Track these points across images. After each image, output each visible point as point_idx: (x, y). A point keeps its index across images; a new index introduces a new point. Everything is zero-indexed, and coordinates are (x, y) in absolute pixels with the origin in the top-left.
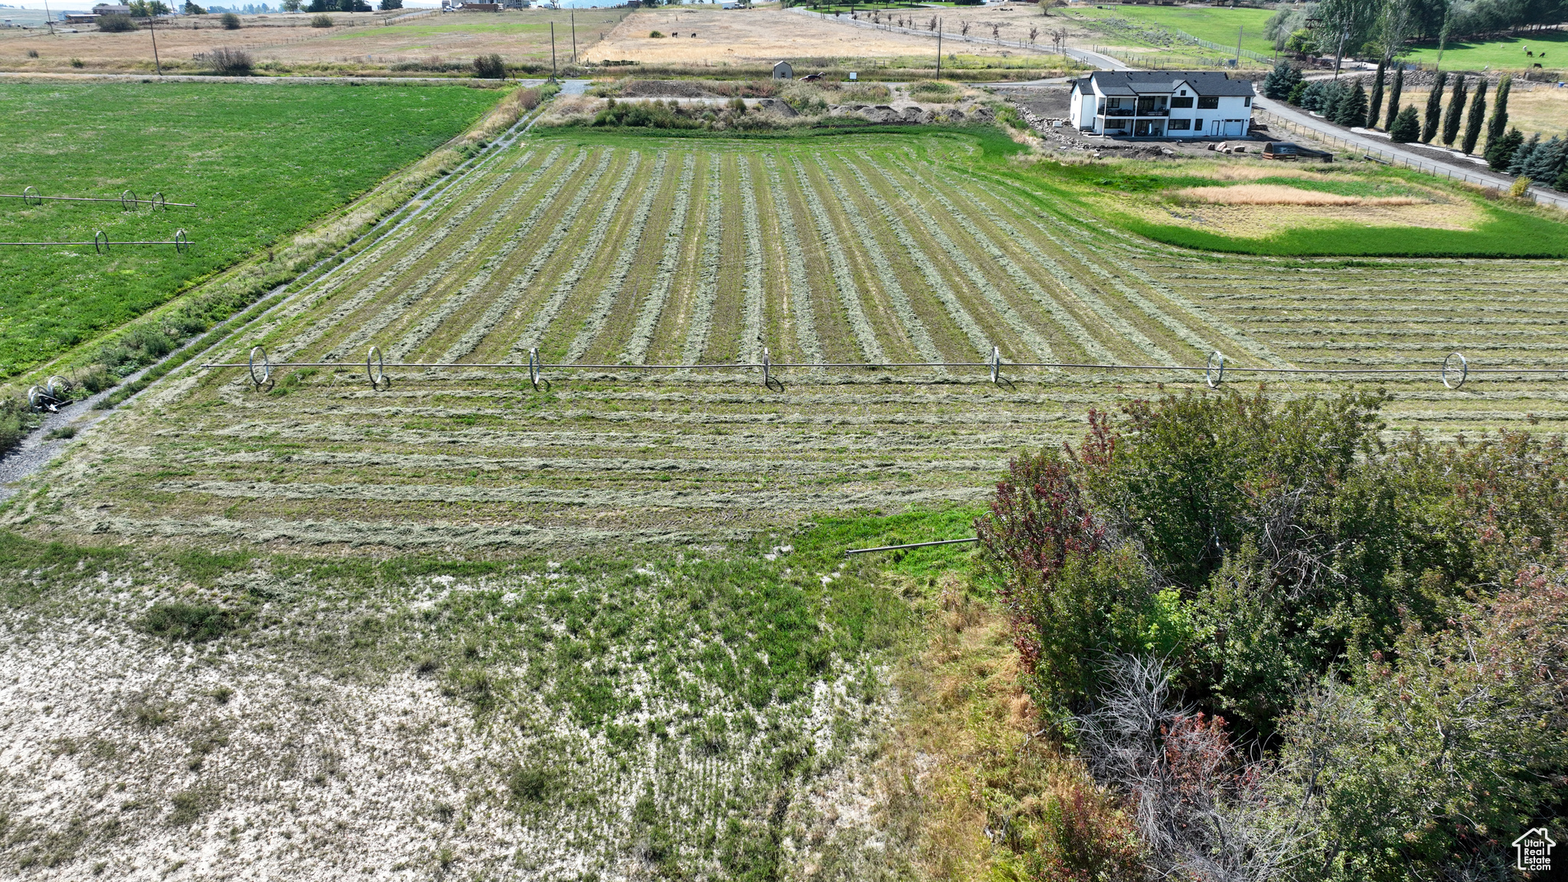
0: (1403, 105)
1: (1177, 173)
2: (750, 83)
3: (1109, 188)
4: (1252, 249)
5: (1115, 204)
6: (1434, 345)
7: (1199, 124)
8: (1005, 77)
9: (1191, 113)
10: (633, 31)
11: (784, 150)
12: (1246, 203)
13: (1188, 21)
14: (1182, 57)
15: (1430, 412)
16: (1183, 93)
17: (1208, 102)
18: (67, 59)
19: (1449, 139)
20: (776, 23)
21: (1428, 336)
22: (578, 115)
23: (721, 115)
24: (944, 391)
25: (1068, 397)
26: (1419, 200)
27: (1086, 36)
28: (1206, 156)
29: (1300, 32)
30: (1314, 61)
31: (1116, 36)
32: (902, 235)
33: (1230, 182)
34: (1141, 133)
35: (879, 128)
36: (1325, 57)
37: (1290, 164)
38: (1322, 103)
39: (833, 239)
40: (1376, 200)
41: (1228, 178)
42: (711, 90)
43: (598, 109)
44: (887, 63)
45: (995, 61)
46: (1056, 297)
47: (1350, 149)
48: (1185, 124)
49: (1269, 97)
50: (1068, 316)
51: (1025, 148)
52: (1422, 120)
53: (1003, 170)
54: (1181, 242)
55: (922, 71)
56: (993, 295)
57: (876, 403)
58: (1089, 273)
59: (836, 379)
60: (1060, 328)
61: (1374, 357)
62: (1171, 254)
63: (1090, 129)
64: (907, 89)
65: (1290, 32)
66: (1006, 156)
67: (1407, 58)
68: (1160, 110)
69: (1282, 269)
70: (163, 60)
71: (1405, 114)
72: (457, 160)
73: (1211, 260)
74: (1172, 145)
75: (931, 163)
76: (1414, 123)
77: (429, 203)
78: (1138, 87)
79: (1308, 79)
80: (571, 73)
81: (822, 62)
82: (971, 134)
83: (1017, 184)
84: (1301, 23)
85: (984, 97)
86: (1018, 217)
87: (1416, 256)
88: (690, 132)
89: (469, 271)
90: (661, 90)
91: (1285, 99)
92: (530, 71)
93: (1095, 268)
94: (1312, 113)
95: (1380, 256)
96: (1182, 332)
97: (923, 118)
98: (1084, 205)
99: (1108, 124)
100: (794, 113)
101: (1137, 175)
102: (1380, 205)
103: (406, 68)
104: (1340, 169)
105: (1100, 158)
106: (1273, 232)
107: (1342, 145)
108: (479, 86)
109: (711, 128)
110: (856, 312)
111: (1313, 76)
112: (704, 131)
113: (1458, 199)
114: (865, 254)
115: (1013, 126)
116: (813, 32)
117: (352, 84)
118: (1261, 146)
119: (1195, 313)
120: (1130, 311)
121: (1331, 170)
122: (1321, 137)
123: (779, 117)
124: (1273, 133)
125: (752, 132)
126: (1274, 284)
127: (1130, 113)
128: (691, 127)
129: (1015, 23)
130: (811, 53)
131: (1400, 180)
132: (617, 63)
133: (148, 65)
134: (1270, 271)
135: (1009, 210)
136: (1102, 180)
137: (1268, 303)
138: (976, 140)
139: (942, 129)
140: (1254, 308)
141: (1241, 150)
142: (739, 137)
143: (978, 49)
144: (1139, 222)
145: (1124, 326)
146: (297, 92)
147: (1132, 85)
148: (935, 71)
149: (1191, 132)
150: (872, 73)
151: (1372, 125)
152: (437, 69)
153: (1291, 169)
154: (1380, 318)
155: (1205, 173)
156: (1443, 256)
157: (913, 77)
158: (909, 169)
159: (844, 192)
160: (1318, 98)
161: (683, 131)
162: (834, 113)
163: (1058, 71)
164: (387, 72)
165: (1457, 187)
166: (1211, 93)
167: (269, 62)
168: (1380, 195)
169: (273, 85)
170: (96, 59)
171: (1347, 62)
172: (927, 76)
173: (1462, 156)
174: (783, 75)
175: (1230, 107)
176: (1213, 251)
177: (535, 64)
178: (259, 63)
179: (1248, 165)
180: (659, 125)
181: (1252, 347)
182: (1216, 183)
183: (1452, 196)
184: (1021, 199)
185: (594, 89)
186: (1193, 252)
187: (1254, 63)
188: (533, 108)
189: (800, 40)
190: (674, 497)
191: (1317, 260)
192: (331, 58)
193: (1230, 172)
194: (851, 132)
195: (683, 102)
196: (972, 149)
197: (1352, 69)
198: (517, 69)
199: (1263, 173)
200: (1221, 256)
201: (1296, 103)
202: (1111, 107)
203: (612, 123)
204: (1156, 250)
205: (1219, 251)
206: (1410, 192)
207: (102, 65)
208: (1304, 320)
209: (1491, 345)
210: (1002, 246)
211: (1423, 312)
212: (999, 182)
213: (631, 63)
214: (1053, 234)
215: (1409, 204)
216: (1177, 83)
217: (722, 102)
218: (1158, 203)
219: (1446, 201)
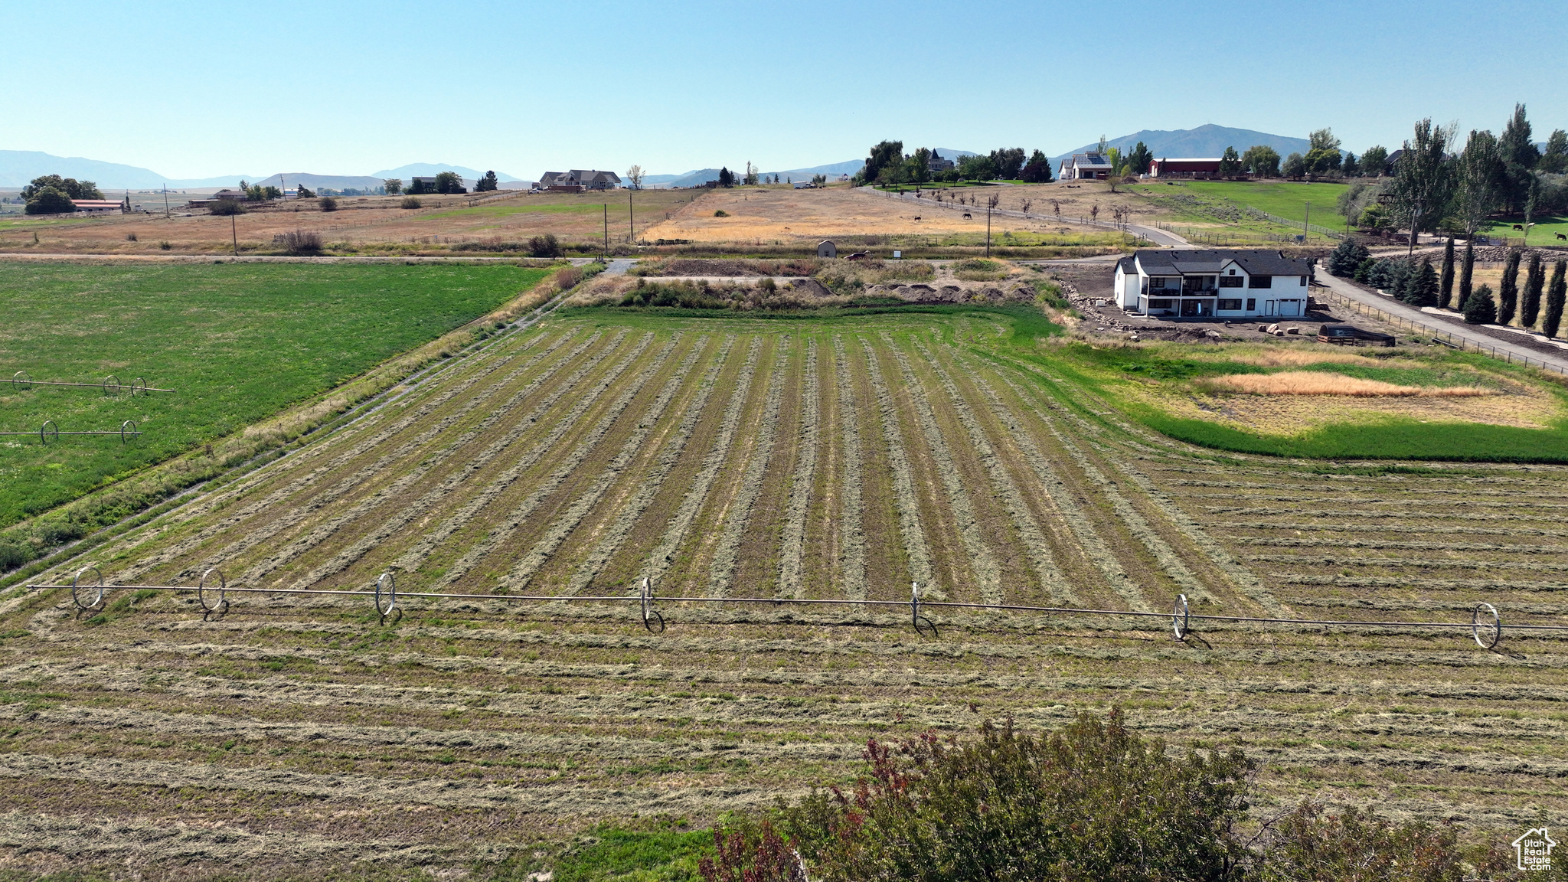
0: (1476, 284)
1: (1217, 359)
2: (793, 261)
3: (1138, 375)
4: (1280, 449)
5: (1140, 394)
6: (1472, 582)
7: (1251, 303)
8: (1058, 254)
9: (1243, 293)
10: (701, 211)
11: (805, 331)
12: (1287, 393)
13: (1260, 196)
14: (1248, 233)
15: (1449, 684)
16: (1232, 272)
17: (1261, 281)
18: (157, 242)
19: (1529, 321)
20: (841, 201)
21: (1468, 570)
22: (607, 295)
23: (750, 295)
24: (850, 635)
25: (993, 649)
26: (1488, 391)
27: (1151, 212)
28: (1255, 339)
29: (1372, 208)
30: (1389, 236)
31: (1183, 212)
32: (890, 429)
33: (1275, 368)
34: (1189, 313)
35: (911, 307)
36: (1400, 232)
37: (1346, 348)
38: (1390, 281)
39: (812, 433)
40: (1437, 390)
41: (1273, 363)
42: (752, 268)
43: (628, 289)
44: (940, 240)
45: (1050, 238)
46: (1033, 507)
47: (1417, 330)
48: (1236, 304)
49: (1334, 274)
50: (1037, 533)
51: (1059, 329)
52: (1498, 302)
53: (1031, 354)
54: (1199, 439)
55: (972, 249)
56: (961, 506)
57: (760, 651)
58: (1083, 477)
59: (731, 615)
60: (1022, 550)
61: (1394, 599)
62: (1185, 455)
63: (1134, 309)
64: (952, 267)
65: (1362, 208)
66: (1037, 339)
67: (1490, 233)
68: (1209, 289)
69: (1310, 475)
70: (241, 241)
71: (1478, 294)
72: (465, 342)
73: (1229, 462)
74: (1220, 326)
75: (954, 345)
76: (1490, 305)
77: (412, 388)
78: (1182, 266)
79: (1375, 256)
80: (622, 252)
81: (872, 240)
82: (1008, 314)
83: (1039, 370)
84: (1374, 199)
85: (1029, 274)
86: (1027, 409)
87: (1473, 460)
88: (715, 312)
89: (406, 468)
90: (702, 269)
91: (1351, 276)
92: (583, 250)
93: (1091, 471)
94: (1380, 291)
95: (1430, 459)
96: (1166, 558)
97: (959, 297)
98: (1103, 393)
99: (1152, 304)
100: (827, 293)
101: (1173, 359)
102: (1442, 396)
103: (465, 248)
104: (1402, 354)
105: (1137, 340)
106: (1309, 428)
107: (1409, 326)
108: (528, 266)
109: (738, 308)
110: (795, 526)
111: (1381, 253)
112: (727, 311)
113: (1536, 389)
114: (840, 452)
115: (1053, 305)
116: (876, 210)
117: (408, 263)
118: (1315, 328)
119: (1191, 533)
120: (1113, 528)
121: (1392, 355)
122: (1386, 317)
123: (809, 297)
124: (1335, 313)
125: (779, 312)
126: (1295, 496)
127: (1175, 292)
128: (718, 307)
129: (1081, 200)
130: (868, 231)
131: (1470, 367)
132: (671, 242)
133: (228, 246)
134: (1295, 478)
135: (1019, 400)
136: (1131, 366)
137: (1280, 521)
138: (1011, 320)
139: (978, 308)
140: (1261, 527)
141: (1295, 332)
142: (764, 317)
143: (1038, 226)
144: (1158, 415)
145: (1100, 549)
146: (350, 272)
147: (1177, 264)
148: (985, 248)
149: (1242, 312)
150: (922, 251)
151: (1445, 305)
152: (495, 248)
153: (1346, 354)
154: (1412, 543)
155: (1248, 358)
156: (1506, 460)
157: (962, 254)
158: (928, 353)
159: (848, 378)
160: (1385, 276)
161: (709, 311)
162: (869, 292)
163: (1114, 247)
164: (447, 251)
165: (1534, 375)
166: (1264, 272)
167: (338, 242)
168: (1443, 385)
169: (335, 264)
170: (184, 242)
171: (1425, 237)
172: (976, 254)
173: (1543, 339)
174: (827, 254)
175: (1285, 287)
176: (1235, 451)
177: (588, 243)
178: (330, 244)
179: (1299, 349)
180: (686, 305)
181: (1244, 580)
182: (1258, 370)
183: (1528, 387)
184: (1036, 387)
185: (637, 268)
186: (1211, 453)
187: (1324, 238)
188: (570, 287)
189: (860, 218)
190: (442, 790)
191: (1354, 464)
192: (401, 239)
193: (1276, 357)
194: (881, 312)
195: (713, 280)
196: (1003, 330)
197: (1429, 244)
198: (570, 249)
199: (1313, 358)
200: (1242, 457)
201: (1362, 281)
202: (1154, 286)
203: (639, 303)
204: (1169, 450)
205: (1241, 452)
206: (1478, 381)
207: (187, 247)
208: (1317, 544)
209: (1546, 584)
210: (996, 443)
211: (1467, 535)
212: (1019, 368)
213: (685, 242)
214: (1057, 429)
215: (1477, 395)
216: (1225, 261)
217: (753, 281)
218: (1188, 392)
219: (1521, 392)
